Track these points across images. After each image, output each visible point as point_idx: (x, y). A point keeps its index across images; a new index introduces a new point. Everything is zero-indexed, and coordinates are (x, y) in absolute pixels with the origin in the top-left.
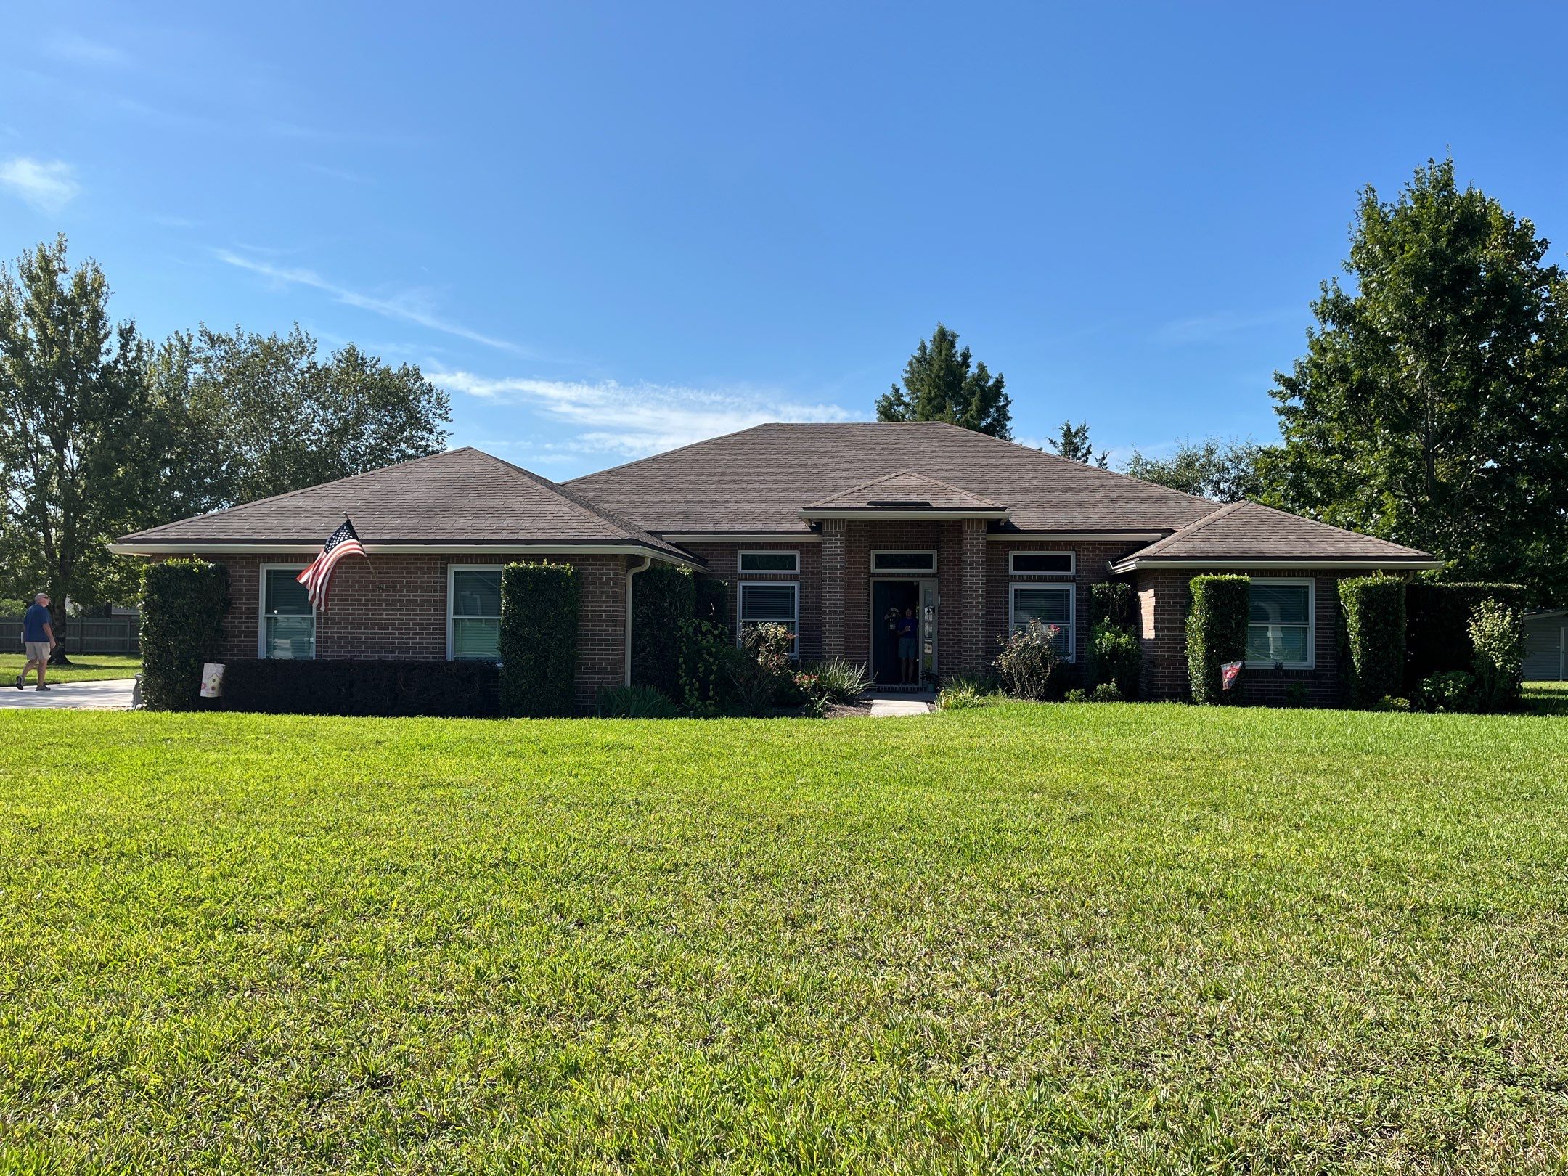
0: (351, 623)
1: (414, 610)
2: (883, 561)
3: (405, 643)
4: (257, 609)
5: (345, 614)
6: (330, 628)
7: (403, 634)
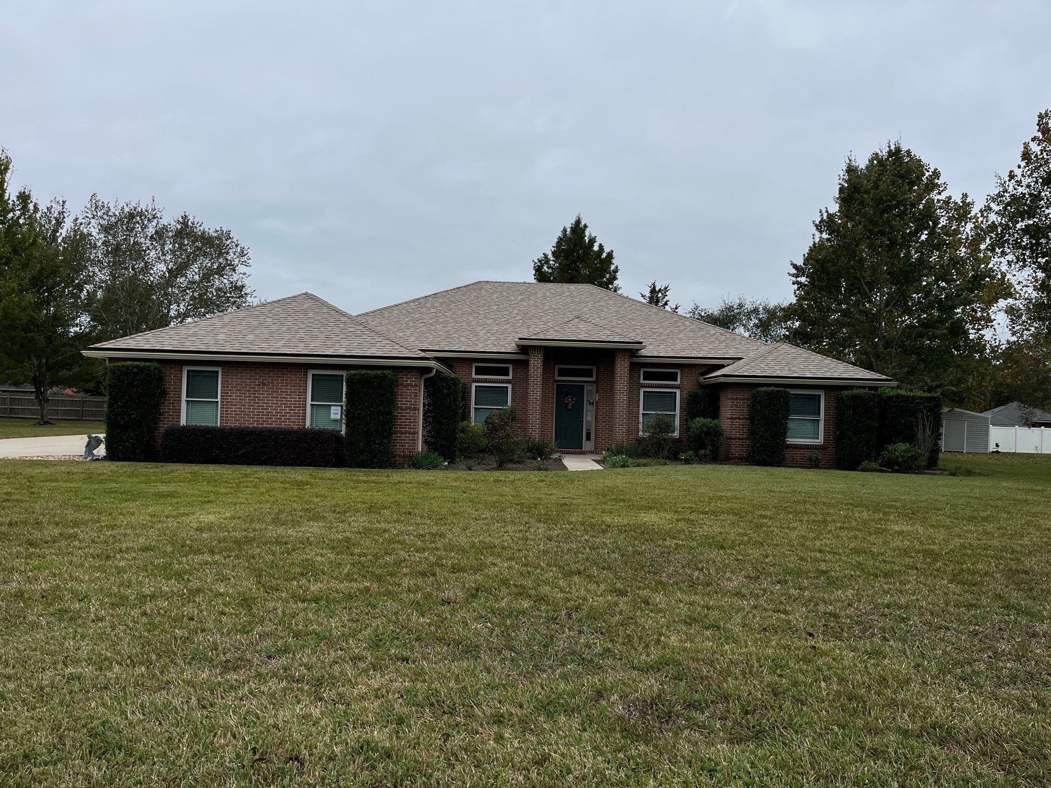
0: (244, 405)
1: (285, 398)
2: (562, 373)
3: (279, 419)
4: (181, 394)
5: (240, 399)
6: (230, 408)
7: (278, 413)
